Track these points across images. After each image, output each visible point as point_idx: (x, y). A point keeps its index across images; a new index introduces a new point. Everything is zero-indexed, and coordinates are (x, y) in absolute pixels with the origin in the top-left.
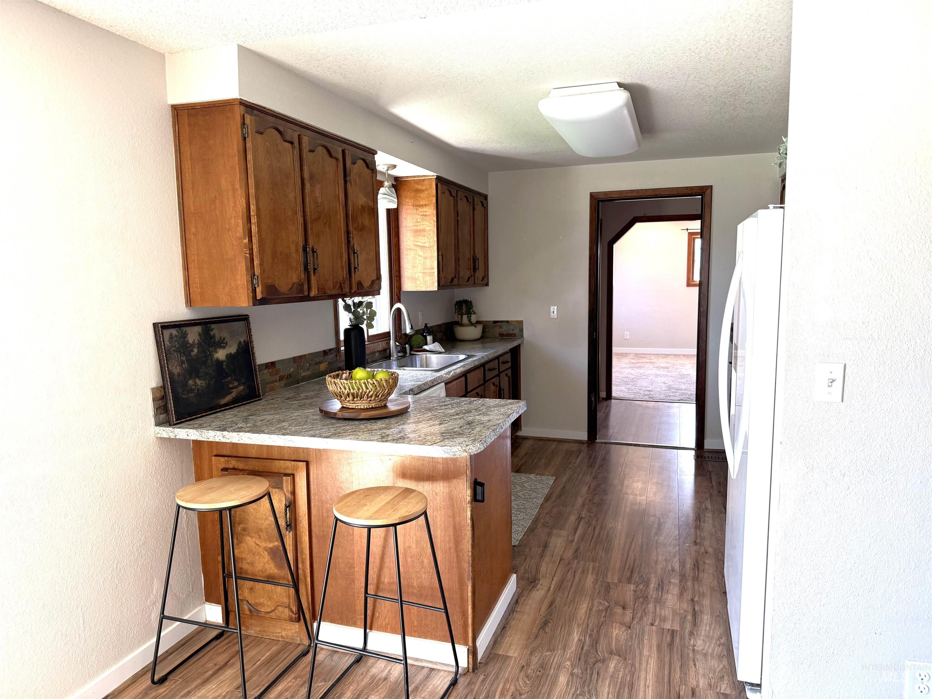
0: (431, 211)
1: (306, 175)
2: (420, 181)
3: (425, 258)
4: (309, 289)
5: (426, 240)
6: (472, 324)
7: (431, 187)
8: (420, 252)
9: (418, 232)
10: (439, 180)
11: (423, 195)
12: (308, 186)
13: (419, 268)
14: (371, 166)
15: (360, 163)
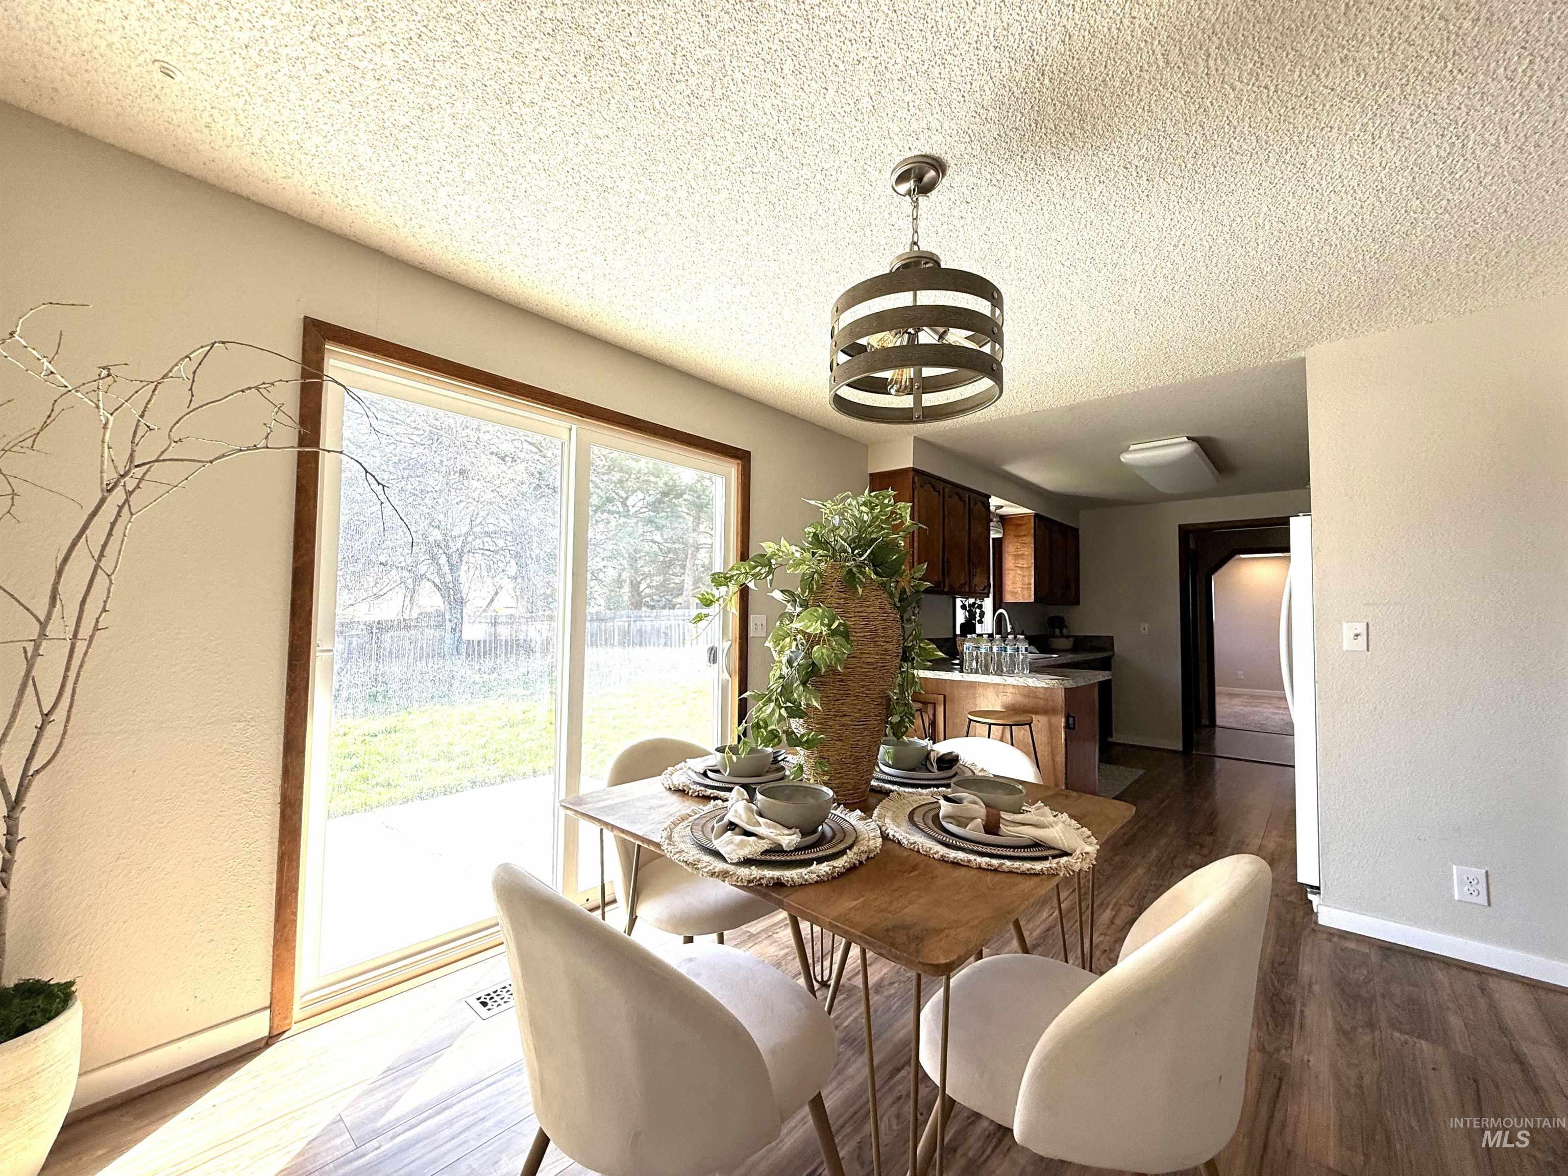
0: (1030, 540)
1: (946, 513)
2: (1021, 517)
3: (1024, 576)
4: (944, 587)
5: (1025, 562)
6: (1062, 636)
7: (1030, 522)
8: (1019, 572)
9: (1017, 557)
10: (1036, 516)
11: (1023, 528)
12: (946, 519)
13: (1019, 584)
14: (987, 506)
15: (979, 504)
